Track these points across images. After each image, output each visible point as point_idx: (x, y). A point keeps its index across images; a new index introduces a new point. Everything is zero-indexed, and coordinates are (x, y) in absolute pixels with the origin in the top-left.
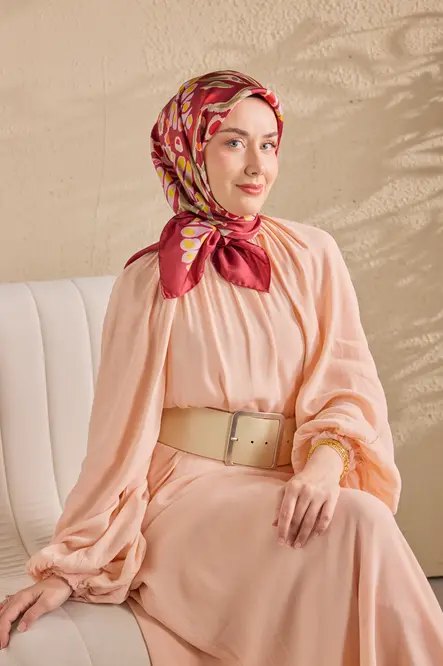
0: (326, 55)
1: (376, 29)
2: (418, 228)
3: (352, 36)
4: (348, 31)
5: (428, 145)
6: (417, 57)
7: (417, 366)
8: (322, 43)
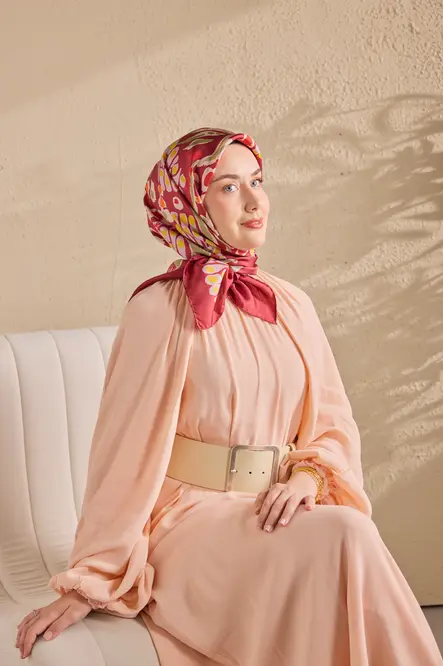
0: (318, 132)
1: (364, 109)
2: (404, 286)
3: (342, 116)
4: (338, 111)
5: (411, 212)
6: (400, 133)
7: (406, 411)
8: (314, 123)
